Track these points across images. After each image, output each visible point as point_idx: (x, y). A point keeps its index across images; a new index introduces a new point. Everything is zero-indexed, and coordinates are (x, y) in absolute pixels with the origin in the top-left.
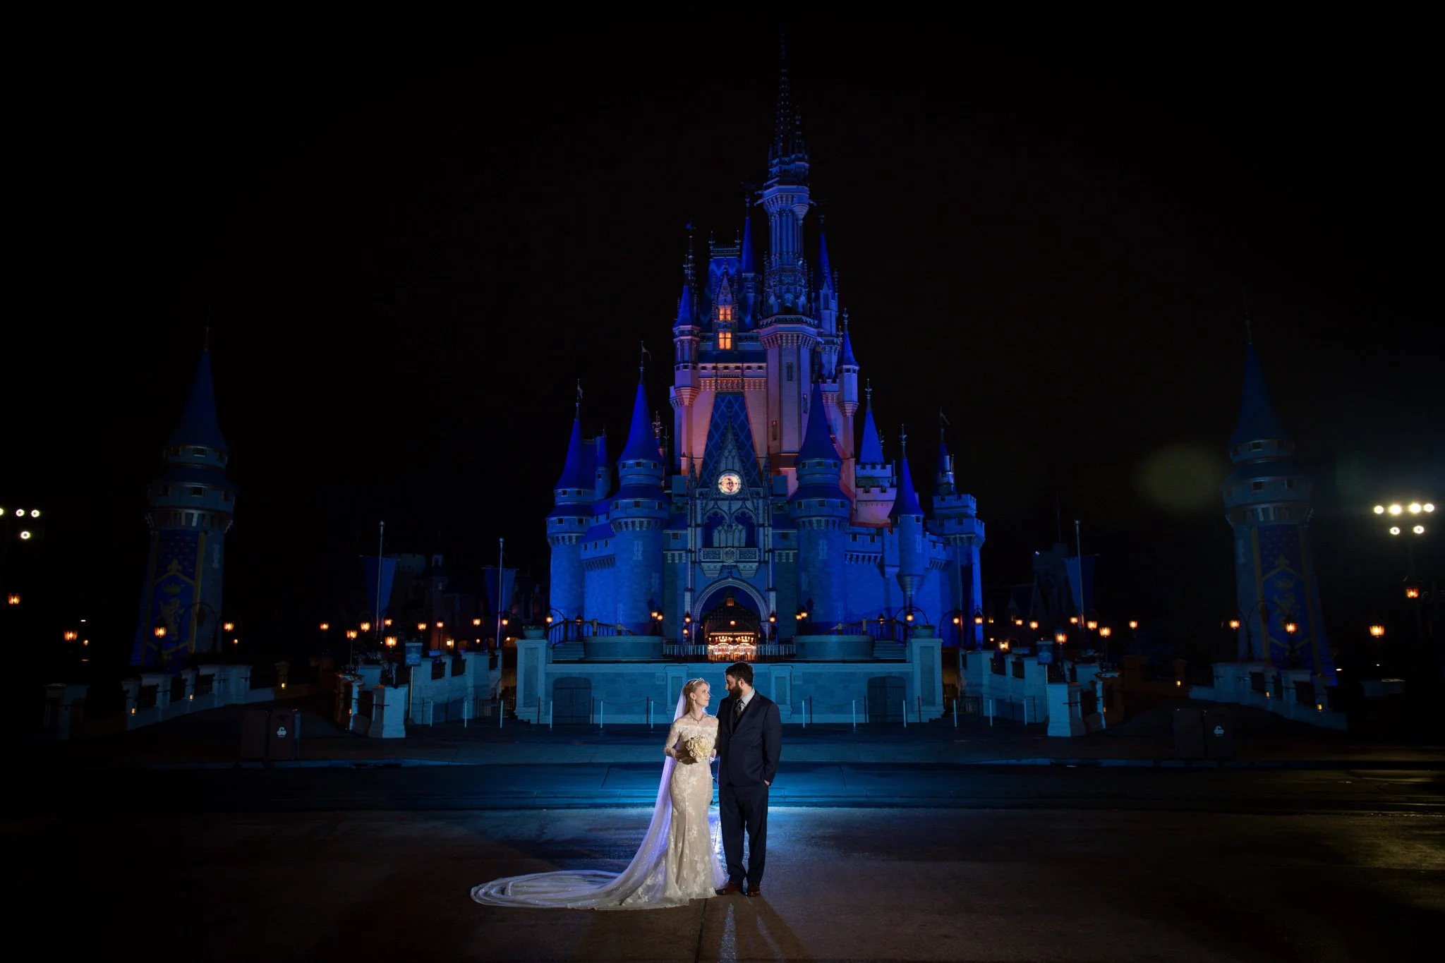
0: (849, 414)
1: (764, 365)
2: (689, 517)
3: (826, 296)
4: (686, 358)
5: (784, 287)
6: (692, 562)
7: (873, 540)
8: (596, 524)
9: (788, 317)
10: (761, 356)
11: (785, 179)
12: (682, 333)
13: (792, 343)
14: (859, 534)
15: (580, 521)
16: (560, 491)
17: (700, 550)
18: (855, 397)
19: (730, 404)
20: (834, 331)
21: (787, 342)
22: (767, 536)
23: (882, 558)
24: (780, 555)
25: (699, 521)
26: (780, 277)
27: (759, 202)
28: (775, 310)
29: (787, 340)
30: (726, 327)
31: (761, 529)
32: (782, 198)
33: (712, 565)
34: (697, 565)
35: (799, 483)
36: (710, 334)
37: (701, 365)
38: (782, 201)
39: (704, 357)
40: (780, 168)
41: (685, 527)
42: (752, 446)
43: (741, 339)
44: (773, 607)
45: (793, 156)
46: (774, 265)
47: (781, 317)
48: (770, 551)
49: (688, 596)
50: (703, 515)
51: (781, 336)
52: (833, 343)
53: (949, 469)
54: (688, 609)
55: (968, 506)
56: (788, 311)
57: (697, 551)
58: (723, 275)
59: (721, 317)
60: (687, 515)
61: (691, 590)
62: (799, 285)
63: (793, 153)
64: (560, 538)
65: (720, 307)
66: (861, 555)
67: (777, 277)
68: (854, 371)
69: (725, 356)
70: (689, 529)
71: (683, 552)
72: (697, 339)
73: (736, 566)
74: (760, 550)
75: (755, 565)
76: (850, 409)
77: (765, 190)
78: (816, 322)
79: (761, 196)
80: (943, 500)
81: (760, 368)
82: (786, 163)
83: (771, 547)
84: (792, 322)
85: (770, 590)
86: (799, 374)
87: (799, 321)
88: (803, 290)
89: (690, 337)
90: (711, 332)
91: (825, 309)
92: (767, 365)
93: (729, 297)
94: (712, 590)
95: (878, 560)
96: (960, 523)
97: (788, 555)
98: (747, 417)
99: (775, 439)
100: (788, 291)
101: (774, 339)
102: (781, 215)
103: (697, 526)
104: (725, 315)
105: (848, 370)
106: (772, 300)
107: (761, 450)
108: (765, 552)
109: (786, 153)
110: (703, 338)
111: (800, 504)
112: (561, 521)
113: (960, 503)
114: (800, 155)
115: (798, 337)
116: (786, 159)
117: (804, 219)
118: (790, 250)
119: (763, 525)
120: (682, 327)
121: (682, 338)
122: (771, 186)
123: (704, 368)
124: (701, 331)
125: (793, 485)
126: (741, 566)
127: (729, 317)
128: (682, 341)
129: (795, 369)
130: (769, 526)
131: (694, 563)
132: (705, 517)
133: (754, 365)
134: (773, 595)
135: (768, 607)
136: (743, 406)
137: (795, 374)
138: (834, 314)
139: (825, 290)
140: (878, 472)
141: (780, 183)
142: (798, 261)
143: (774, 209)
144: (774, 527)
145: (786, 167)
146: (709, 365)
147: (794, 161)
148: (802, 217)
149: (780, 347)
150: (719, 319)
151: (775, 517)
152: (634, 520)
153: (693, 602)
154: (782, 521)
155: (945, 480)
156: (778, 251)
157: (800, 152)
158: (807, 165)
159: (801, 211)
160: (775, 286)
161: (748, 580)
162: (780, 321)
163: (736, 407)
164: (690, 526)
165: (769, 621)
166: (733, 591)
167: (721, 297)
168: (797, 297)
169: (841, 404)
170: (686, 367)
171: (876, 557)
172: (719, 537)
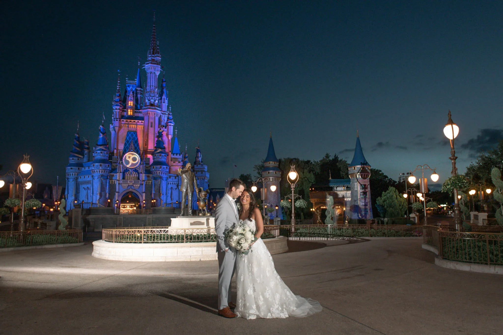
0: (170, 138)
1: (143, 121)
2: (118, 170)
3: (164, 99)
4: (117, 117)
5: (151, 97)
6: (118, 184)
7: (175, 178)
8: (84, 170)
9: (152, 107)
10: (142, 119)
11: (153, 62)
12: (116, 109)
13: (153, 115)
14: (172, 176)
15: (79, 169)
16: (71, 158)
17: (121, 180)
18: (172, 134)
19: (132, 135)
20: (166, 110)
21: (151, 115)
22: (143, 176)
23: (178, 183)
24: (147, 182)
25: (121, 171)
26: (150, 94)
27: (144, 68)
28: (148, 104)
29: (151, 114)
30: (131, 108)
31: (141, 174)
32: (151, 68)
33: (125, 185)
34: (120, 185)
35: (154, 160)
36: (125, 110)
37: (122, 120)
38: (151, 69)
39: (123, 117)
40: (152, 58)
41: (117, 173)
42: (139, 148)
43: (136, 112)
44: (144, 198)
45: (156, 55)
46: (148, 89)
47: (149, 107)
48: (144, 181)
49: (117, 194)
50: (123, 169)
51: (149, 113)
52: (165, 114)
53: (199, 156)
54: (117, 199)
55: (204, 168)
56: (152, 105)
57: (120, 180)
58: (130, 90)
59: (129, 105)
60: (117, 169)
61: (118, 192)
62: (156, 97)
63: (156, 54)
64: (71, 174)
65: (129, 101)
66: (172, 182)
67: (149, 94)
68: (172, 125)
69: (131, 118)
70: (118, 174)
71: (116, 181)
72: (121, 111)
73: (133, 185)
74: (140, 181)
75: (139, 185)
76: (170, 137)
77: (146, 64)
78: (161, 109)
79: (144, 66)
80: (197, 166)
81: (142, 122)
82: (153, 57)
83: (144, 179)
84: (153, 109)
85: (143, 193)
86: (154, 126)
87: (155, 109)
88: (157, 98)
89: (119, 111)
90: (126, 109)
91: (164, 103)
92: (144, 122)
93: (132, 98)
94: (125, 192)
95: (177, 184)
96: (202, 173)
97: (149, 182)
98: (137, 139)
99: (146, 145)
100: (152, 99)
101: (147, 114)
102: (151, 73)
103: (120, 172)
104: (131, 104)
105: (170, 125)
106: (147, 101)
107: (141, 148)
108: (142, 181)
109: (153, 54)
110: (123, 111)
111: (153, 167)
112: (71, 169)
113: (202, 167)
114: (158, 55)
115: (155, 114)
116: (154, 55)
117: (158, 76)
118: (153, 85)
119: (142, 173)
120: (116, 107)
121: (116, 111)
122: (148, 64)
123: (123, 121)
124: (123, 109)
125: (152, 161)
126: (134, 185)
127: (132, 105)
128: (116, 112)
129: (153, 124)
130: (144, 173)
131: (119, 184)
132: (123, 170)
133: (140, 121)
134: (144, 194)
135: (143, 198)
136: (136, 136)
137: (153, 125)
138: (167, 104)
139: (164, 97)
140: (178, 156)
141: (151, 63)
142: (156, 89)
143: (149, 71)
144: (145, 174)
145: (154, 58)
146: (125, 120)
147: (156, 57)
148: (158, 75)
149: (149, 116)
150: (128, 105)
151: (146, 170)
152: (100, 170)
153: (119, 196)
154: (148, 172)
155: (198, 160)
156: (149, 85)
157: (158, 54)
158: (160, 58)
159: (158, 73)
160: (148, 96)
161: (137, 190)
162: (149, 108)
163: (134, 135)
164: (118, 172)
165: (143, 202)
166: (131, 192)
167: (130, 98)
168: (155, 101)
169: (167, 135)
170: (117, 120)
171: (176, 183)
172: (127, 175)
